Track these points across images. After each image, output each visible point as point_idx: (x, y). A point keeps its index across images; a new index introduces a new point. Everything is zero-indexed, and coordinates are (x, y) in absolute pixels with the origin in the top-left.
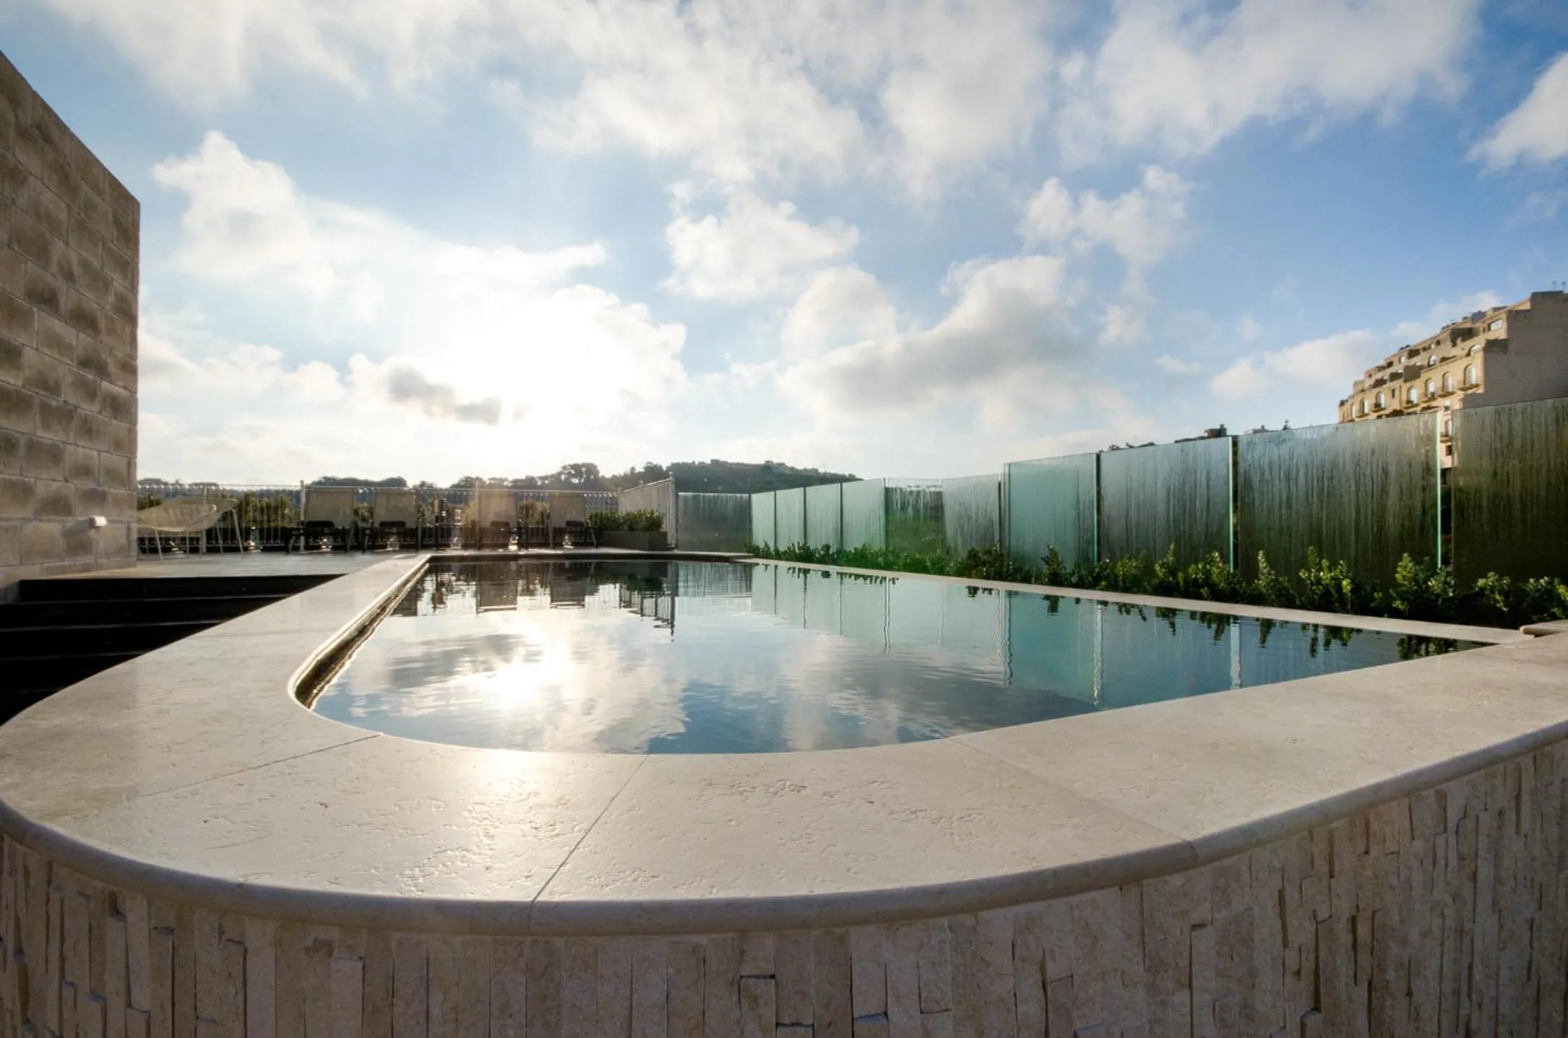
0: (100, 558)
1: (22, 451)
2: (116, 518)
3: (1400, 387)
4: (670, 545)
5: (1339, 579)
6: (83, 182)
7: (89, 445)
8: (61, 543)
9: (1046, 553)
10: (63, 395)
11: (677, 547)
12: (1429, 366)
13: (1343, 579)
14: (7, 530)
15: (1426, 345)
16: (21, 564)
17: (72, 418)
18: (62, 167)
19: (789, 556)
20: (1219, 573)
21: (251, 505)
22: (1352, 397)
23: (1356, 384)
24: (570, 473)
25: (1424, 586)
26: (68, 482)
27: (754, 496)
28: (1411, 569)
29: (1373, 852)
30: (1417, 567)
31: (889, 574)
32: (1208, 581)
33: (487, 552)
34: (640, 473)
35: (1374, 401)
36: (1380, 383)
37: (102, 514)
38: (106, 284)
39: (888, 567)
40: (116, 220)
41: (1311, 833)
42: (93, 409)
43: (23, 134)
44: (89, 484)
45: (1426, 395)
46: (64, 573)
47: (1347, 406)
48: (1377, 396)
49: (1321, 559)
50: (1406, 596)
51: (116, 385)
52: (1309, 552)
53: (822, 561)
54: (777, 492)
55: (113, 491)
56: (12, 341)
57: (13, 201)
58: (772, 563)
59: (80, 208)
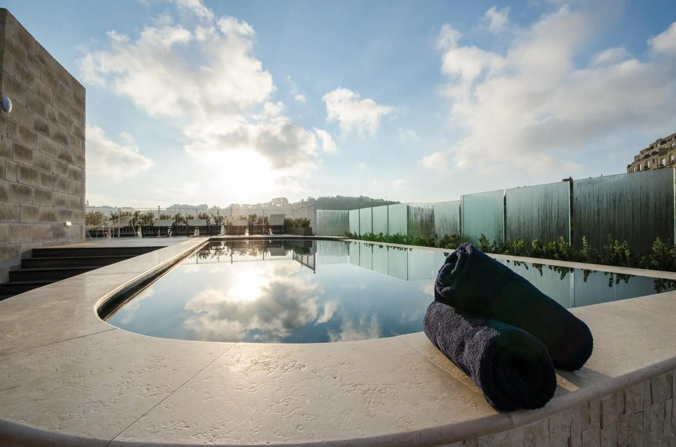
0: (69, 239)
1: (33, 194)
2: (76, 222)
3: (657, 158)
4: (313, 233)
5: (624, 250)
6: (59, 80)
7: (63, 191)
8: (51, 233)
9: (480, 237)
10: (51, 170)
11: (316, 234)
12: (671, 148)
13: (625, 250)
14: (26, 227)
15: (670, 138)
16: (33, 242)
17: (56, 180)
18: (49, 73)
19: (365, 238)
20: (563, 246)
21: (138, 216)
22: (633, 163)
23: (636, 157)
24: (275, 202)
25: (667, 254)
26: (54, 207)
27: (350, 211)
28: (661, 245)
29: (628, 412)
30: (664, 244)
31: (409, 247)
32: (558, 251)
33: (236, 236)
34: (305, 202)
35: (644, 165)
36: (647, 156)
37: (69, 221)
38: (71, 123)
39: (408, 243)
40: (75, 96)
41: (589, 404)
42: (65, 176)
43: (31, 59)
44: (64, 208)
45: (670, 162)
46: (52, 246)
47: (631, 167)
48: (646, 163)
49: (614, 240)
50: (658, 258)
51: (76, 166)
52: (609, 236)
53: (378, 240)
54: (360, 209)
55: (74, 211)
56: (28, 147)
57: (27, 88)
58: (358, 241)
59: (58, 91)
